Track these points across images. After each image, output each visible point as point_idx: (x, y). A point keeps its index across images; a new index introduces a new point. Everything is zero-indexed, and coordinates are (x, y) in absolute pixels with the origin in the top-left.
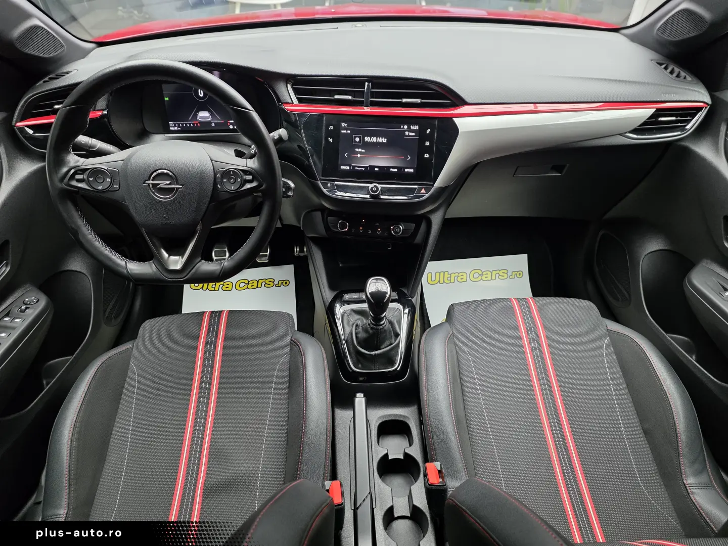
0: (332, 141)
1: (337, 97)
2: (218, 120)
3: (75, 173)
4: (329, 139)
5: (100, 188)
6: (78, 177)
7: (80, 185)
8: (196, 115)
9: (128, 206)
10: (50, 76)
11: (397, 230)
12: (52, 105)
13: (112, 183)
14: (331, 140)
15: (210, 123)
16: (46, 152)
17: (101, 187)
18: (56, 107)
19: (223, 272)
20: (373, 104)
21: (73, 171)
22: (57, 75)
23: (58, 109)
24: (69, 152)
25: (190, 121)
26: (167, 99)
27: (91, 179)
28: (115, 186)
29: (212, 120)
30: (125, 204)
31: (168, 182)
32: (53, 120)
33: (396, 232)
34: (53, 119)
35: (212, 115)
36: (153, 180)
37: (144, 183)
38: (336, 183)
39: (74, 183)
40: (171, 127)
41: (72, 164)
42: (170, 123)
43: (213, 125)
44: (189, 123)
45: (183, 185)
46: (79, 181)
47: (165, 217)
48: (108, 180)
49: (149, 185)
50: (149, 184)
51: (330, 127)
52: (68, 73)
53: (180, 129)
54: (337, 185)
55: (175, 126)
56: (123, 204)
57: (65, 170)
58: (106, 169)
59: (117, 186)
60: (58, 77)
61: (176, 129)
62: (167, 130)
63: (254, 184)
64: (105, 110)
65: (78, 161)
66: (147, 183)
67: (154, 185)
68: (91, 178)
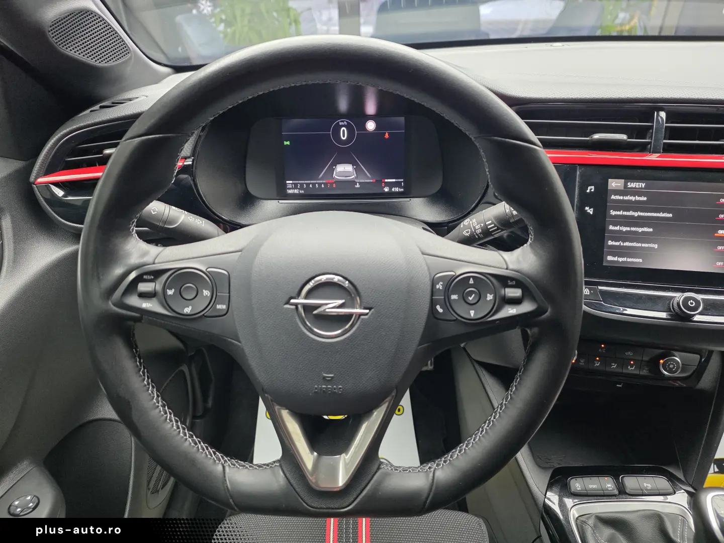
0: (591, 213)
1: (597, 136)
2: (368, 178)
3: (139, 279)
4: (587, 208)
5: (188, 310)
6: (143, 287)
7: (146, 305)
8: (331, 170)
9: (243, 350)
10: (101, 105)
11: (671, 366)
12: (100, 150)
13: (213, 299)
14: (590, 211)
15: (353, 182)
16: (80, 230)
17: (190, 308)
18: (107, 151)
19: (435, 494)
20: (668, 149)
21: (133, 275)
22: (113, 103)
23: (109, 156)
24: (129, 234)
25: (322, 179)
26: (287, 143)
27: (170, 292)
28: (219, 307)
29: (356, 178)
30: (236, 345)
31: (341, 302)
32: (100, 174)
33: (671, 369)
34: (100, 172)
35: (358, 170)
36: (306, 297)
37: (288, 303)
38: (600, 288)
39: (134, 301)
40: (289, 189)
41: (134, 260)
42: (287, 182)
43: (358, 186)
44: (319, 182)
45: (370, 309)
46: (144, 296)
47: (324, 378)
48: (207, 293)
49: (297, 308)
50: (296, 305)
51: (589, 188)
52: (130, 100)
53: (303, 192)
54: (602, 292)
55: (296, 188)
56: (233, 344)
57: (118, 271)
58: (204, 269)
59: (224, 307)
60: (115, 104)
61: (296, 191)
62: (282, 195)
63: (527, 307)
64: (189, 157)
65: (145, 254)
66: (292, 304)
67: (308, 308)
68: (170, 289)
